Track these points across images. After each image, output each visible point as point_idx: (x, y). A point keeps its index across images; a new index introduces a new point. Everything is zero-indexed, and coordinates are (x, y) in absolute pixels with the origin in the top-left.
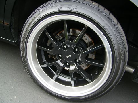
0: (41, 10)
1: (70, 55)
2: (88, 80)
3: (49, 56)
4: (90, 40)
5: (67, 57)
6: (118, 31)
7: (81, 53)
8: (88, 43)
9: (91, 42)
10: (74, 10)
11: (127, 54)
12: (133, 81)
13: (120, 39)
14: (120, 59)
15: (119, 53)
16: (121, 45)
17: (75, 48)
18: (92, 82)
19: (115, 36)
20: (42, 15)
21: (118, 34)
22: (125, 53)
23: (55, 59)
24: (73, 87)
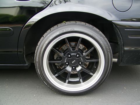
0: (49, 35)
1: (75, 61)
2: (91, 74)
3: (58, 68)
4: (84, 47)
5: (73, 62)
6: (101, 36)
7: (81, 57)
8: (82, 49)
9: (84, 48)
10: (72, 30)
11: (110, 47)
12: (119, 65)
13: (104, 40)
14: (107, 51)
15: (106, 48)
16: (106, 43)
17: (77, 55)
18: (94, 75)
19: (101, 39)
20: (51, 38)
21: (102, 37)
22: (109, 48)
23: (61, 68)
24: (82, 84)
